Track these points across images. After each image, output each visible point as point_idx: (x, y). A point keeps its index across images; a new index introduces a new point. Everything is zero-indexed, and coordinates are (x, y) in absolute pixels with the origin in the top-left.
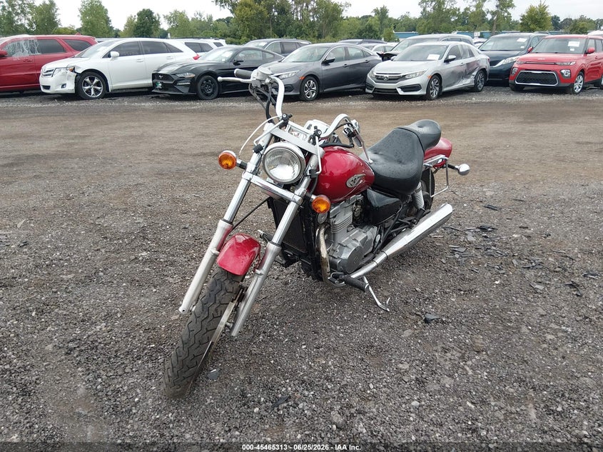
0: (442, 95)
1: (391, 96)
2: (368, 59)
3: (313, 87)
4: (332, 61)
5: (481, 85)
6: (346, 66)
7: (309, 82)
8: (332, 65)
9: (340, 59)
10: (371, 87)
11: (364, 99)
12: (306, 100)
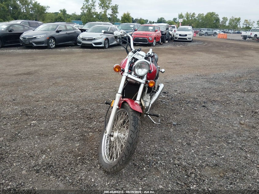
0: (110, 47)
1: (90, 47)
2: (76, 31)
3: (53, 42)
4: (61, 31)
5: (121, 43)
6: (67, 33)
7: (51, 40)
8: (61, 33)
9: (64, 31)
10: (80, 43)
11: (78, 48)
12: (50, 48)
